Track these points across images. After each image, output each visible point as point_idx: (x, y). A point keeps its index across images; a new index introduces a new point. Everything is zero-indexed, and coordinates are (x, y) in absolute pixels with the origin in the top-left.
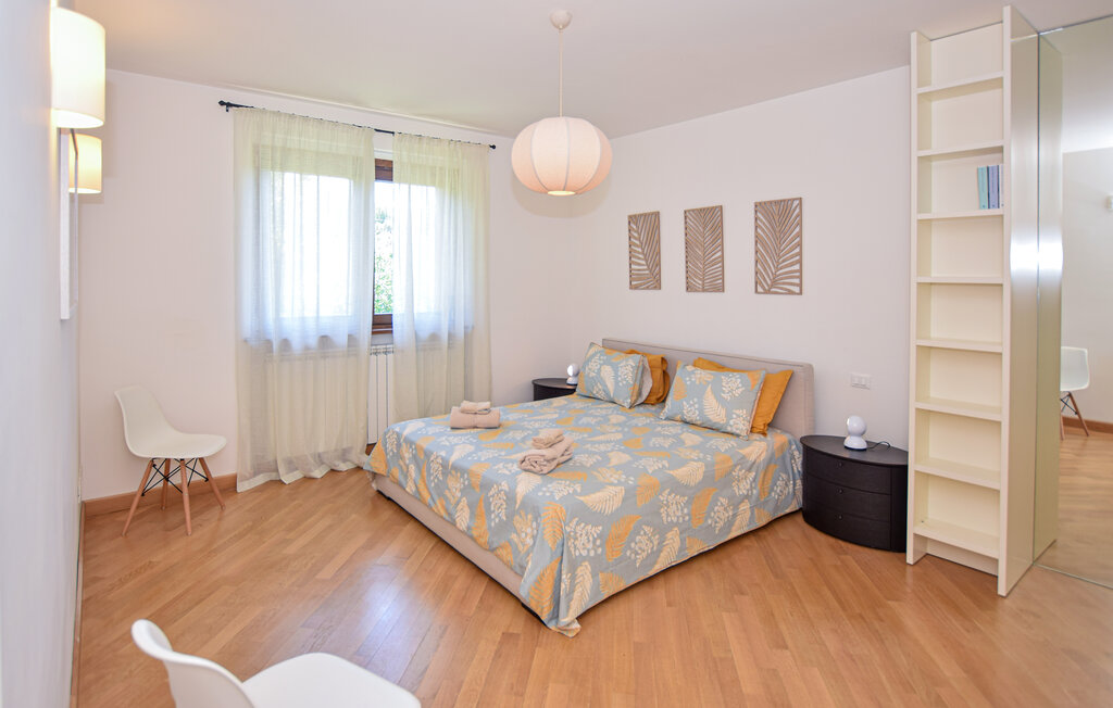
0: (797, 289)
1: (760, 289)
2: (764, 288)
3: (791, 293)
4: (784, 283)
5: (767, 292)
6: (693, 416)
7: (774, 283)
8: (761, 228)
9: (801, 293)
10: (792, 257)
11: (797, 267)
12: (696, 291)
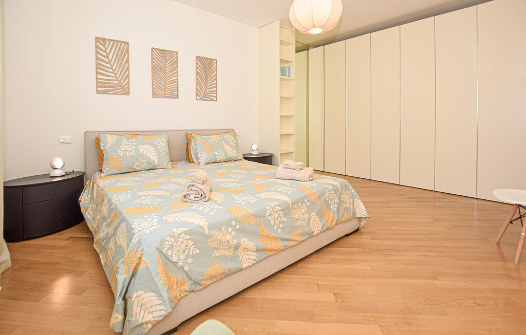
0: (215, 99)
1: (198, 98)
2: (200, 98)
3: (212, 100)
4: (210, 96)
5: (201, 99)
6: (223, 157)
7: (205, 95)
8: (198, 68)
9: (216, 100)
10: (213, 84)
11: (215, 89)
12: (160, 97)
